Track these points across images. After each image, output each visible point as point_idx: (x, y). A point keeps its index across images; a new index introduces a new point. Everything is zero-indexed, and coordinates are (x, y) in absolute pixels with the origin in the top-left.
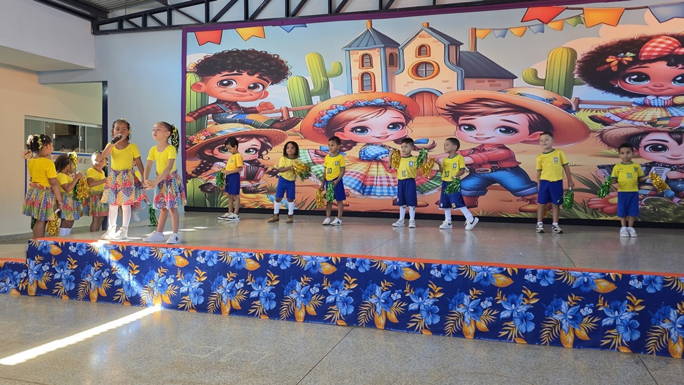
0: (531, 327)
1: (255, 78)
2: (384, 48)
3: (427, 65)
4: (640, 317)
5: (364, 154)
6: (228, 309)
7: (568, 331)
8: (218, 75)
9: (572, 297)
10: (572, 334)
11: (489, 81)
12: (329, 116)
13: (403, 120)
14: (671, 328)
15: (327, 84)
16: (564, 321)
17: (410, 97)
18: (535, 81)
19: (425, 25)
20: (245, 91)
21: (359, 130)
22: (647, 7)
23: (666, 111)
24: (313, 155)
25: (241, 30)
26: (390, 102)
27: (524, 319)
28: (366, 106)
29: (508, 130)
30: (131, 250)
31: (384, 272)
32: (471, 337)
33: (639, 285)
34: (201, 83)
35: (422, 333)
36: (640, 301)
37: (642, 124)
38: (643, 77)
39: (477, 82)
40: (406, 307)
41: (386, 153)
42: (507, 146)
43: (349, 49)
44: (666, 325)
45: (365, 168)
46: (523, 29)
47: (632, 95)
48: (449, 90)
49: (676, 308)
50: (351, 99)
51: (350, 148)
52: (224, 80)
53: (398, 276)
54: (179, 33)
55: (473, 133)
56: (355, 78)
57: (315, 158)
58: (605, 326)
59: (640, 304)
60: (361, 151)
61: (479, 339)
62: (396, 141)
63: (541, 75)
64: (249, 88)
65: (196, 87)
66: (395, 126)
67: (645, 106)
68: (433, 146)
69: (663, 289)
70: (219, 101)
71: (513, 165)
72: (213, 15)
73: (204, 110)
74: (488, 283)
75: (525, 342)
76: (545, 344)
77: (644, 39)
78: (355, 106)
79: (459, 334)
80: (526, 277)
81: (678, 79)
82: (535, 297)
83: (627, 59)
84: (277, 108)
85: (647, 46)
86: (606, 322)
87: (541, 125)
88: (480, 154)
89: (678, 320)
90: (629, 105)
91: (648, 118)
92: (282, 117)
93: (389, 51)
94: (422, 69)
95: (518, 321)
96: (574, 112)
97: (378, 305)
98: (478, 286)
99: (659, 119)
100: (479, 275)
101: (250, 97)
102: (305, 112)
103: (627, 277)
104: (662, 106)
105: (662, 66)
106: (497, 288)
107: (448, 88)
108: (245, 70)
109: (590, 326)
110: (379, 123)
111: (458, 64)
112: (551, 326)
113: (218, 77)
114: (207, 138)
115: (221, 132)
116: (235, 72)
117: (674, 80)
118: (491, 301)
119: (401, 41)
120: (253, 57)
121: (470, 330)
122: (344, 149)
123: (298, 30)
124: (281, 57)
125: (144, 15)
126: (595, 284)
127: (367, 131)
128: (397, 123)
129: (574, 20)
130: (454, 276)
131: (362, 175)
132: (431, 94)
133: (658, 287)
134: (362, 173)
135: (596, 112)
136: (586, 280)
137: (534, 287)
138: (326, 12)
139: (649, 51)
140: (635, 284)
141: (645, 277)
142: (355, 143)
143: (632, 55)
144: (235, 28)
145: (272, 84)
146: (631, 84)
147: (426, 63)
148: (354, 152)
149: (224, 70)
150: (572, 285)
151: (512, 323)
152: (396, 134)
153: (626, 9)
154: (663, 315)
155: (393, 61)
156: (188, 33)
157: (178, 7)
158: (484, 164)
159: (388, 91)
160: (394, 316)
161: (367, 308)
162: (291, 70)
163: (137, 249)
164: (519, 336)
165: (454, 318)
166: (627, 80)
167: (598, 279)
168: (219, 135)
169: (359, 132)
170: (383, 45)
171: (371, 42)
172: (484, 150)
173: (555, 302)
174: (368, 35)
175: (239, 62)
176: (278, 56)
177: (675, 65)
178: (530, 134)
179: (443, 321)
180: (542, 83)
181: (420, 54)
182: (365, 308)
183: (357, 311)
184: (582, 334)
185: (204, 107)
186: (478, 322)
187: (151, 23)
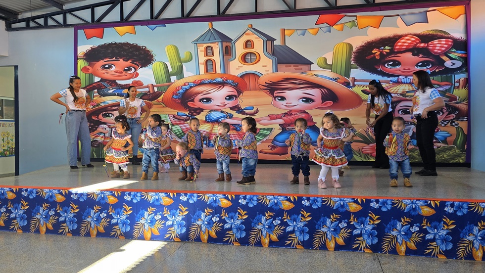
0: (307, 237)
1: (129, 63)
2: (222, 42)
3: (252, 55)
4: (378, 228)
5: (209, 118)
6: (95, 233)
7: (331, 239)
8: (102, 61)
9: (333, 215)
10: (334, 242)
11: (294, 66)
12: (184, 91)
13: (236, 94)
14: (398, 235)
15: (181, 68)
16: (328, 232)
17: (241, 77)
18: (325, 66)
19: (250, 26)
20: (122, 73)
21: (205, 100)
22: (398, 15)
23: (412, 86)
24: (172, 118)
25: (118, 28)
26: (227, 80)
27: (302, 231)
28: (210, 83)
29: (308, 100)
30: (23, 191)
31: (207, 202)
32: (267, 246)
33: (376, 206)
34: (88, 67)
35: (233, 245)
36: (377, 217)
37: (396, 95)
38: (396, 63)
39: (286, 67)
40: (223, 226)
41: (224, 117)
42: (307, 111)
43: (196, 42)
44: (394, 233)
45: (210, 128)
46: (317, 30)
47: (389, 76)
48: (267, 72)
49: (401, 221)
50: (199, 78)
51: (199, 114)
52: (106, 65)
53: (217, 204)
54: (72, 30)
55: (284, 102)
56: (201, 64)
57: (173, 121)
58: (355, 235)
59: (378, 219)
60: (207, 116)
61: (272, 247)
62: (232, 108)
63: (329, 62)
64: (125, 70)
65: (84, 69)
66: (230, 97)
67: (398, 83)
68: (257, 112)
69: (392, 208)
70: (102, 80)
71: (312, 124)
72: (97, 17)
73: (91, 86)
74: (278, 207)
75: (303, 248)
76: (316, 249)
77: (397, 37)
78: (201, 83)
79: (259, 244)
80: (303, 202)
81: (419, 64)
82: (309, 216)
83: (386, 51)
84: (145, 84)
85: (399, 42)
86: (356, 232)
87: (330, 96)
88: (289, 117)
89: (402, 229)
90: (388, 82)
91: (400, 91)
92: (149, 91)
93: (225, 44)
94: (248, 58)
95: (298, 233)
96: (351, 87)
97: (203, 226)
98: (271, 209)
99: (407, 92)
100: (271, 201)
101: (125, 77)
102: (166, 87)
103: (369, 201)
104: (409, 83)
105: (409, 55)
106: (284, 210)
107: (266, 71)
108: (121, 57)
109: (346, 235)
110: (219, 95)
111: (273, 54)
112: (320, 236)
113: (101, 63)
114: (93, 107)
115: (104, 102)
116: (114, 59)
117: (417, 65)
118: (280, 220)
119: (233, 37)
120: (127, 48)
121: (267, 241)
122: (195, 114)
123: (160, 29)
124: (148, 48)
125: (45, 17)
126: (348, 206)
127: (211, 101)
128: (232, 95)
129: (350, 24)
130: (255, 203)
131: (207, 132)
132: (255, 75)
133: (389, 207)
134: (208, 131)
135: (366, 87)
136: (342, 204)
137: (309, 209)
138: (180, 15)
139: (400, 46)
140: (374, 205)
141: (380, 201)
142: (202, 110)
143: (389, 48)
144: (113, 26)
145: (141, 67)
146: (388, 68)
147: (251, 53)
148: (201, 117)
149: (106, 58)
150: (333, 207)
151: (294, 235)
152: (230, 103)
153: (385, 16)
154: (392, 226)
155: (228, 52)
156: (79, 31)
157: (71, 11)
158: (292, 124)
159: (225, 73)
160: (214, 233)
161: (195, 229)
162: (155, 58)
163: (26, 190)
164: (299, 244)
165: (255, 233)
166: (386, 65)
167: (350, 202)
168: (103, 105)
169: (205, 102)
170: (221, 40)
171: (212, 38)
172: (291, 114)
173: (322, 219)
174: (210, 33)
175: (117, 51)
176: (146, 47)
177: (417, 55)
178: (322, 103)
179: (248, 235)
180: (329, 67)
181: (246, 47)
182: (193, 229)
183: (188, 230)
184: (341, 241)
185: (91, 85)
186: (271, 235)
187: (51, 22)
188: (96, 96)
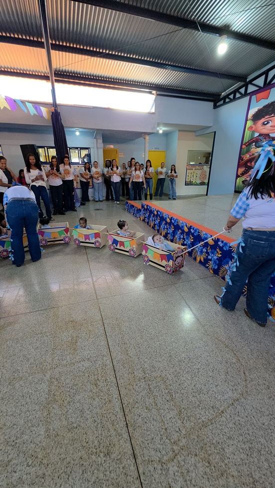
8: (263, 119)
34: (253, 126)
52: (266, 121)
54: (248, 98)
70: (260, 135)
72: (269, 80)
73: (252, 141)
113: (263, 120)
114: (250, 156)
125: (234, 92)
149: (266, 115)
156: (252, 97)
157: (251, 81)
168: (255, 154)
185: (252, 139)
187: (237, 95)
188: (254, 148)
